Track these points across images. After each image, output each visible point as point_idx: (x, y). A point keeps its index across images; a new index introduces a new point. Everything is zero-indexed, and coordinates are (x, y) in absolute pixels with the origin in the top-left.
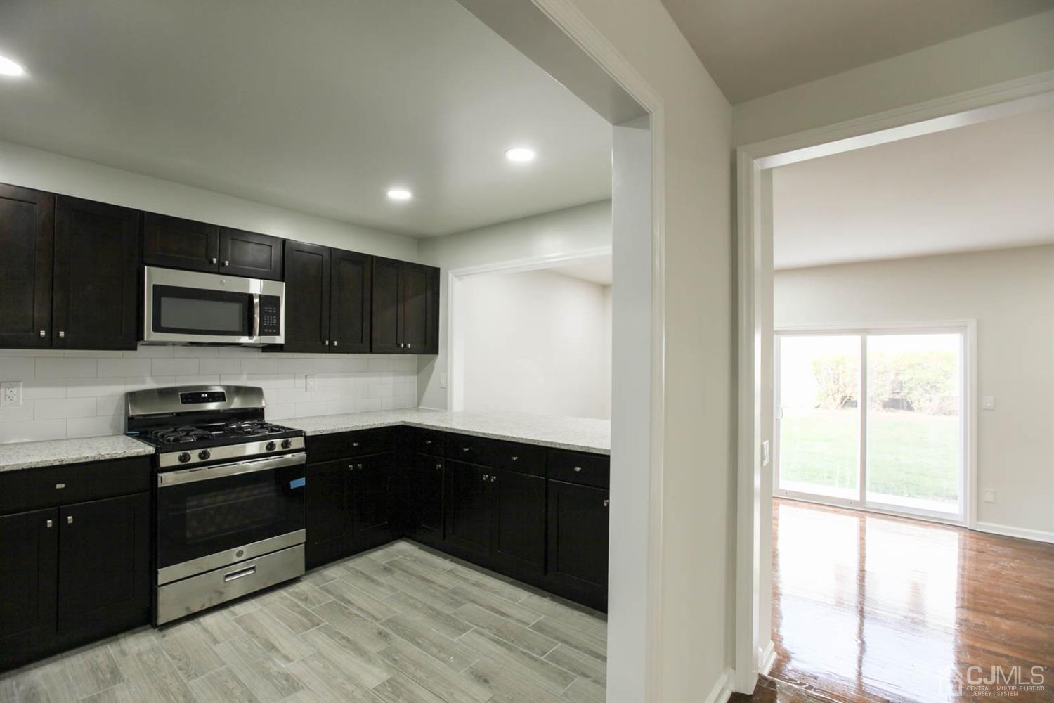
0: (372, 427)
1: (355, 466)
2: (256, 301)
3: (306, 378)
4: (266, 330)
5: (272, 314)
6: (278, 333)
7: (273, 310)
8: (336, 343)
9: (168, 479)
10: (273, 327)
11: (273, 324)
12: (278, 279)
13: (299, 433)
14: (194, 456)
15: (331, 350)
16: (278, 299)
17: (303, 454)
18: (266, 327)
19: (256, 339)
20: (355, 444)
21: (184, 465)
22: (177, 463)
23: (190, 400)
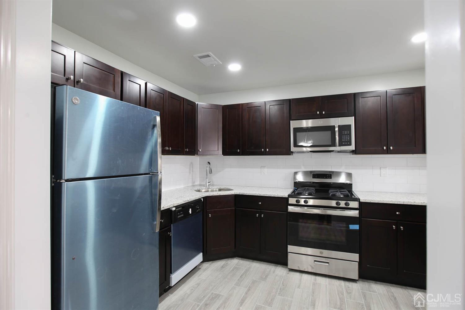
0: (412, 204)
1: (398, 228)
2: (337, 129)
3: (380, 169)
4: (344, 143)
5: (347, 134)
6: (350, 145)
7: (347, 132)
8: (391, 148)
9: (291, 209)
10: (347, 142)
11: (347, 139)
12: (352, 115)
13: (357, 200)
14: (302, 201)
15: (388, 152)
16: (350, 126)
17: (357, 212)
18: (344, 142)
19: (338, 148)
20: (397, 213)
21: (298, 205)
22: (295, 203)
23: (316, 177)
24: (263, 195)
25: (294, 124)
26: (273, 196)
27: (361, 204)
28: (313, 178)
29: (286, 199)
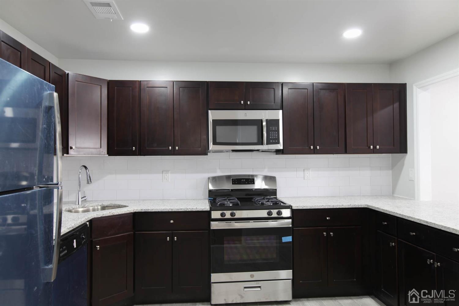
0: (341, 207)
1: (328, 234)
2: (264, 124)
3: (304, 171)
4: (271, 141)
5: (275, 131)
6: (278, 143)
7: (275, 128)
8: (318, 147)
9: (215, 225)
10: (275, 139)
11: (275, 137)
12: (279, 108)
13: (289, 207)
14: (228, 214)
15: (315, 152)
16: (278, 120)
17: (290, 220)
18: (271, 139)
19: (265, 147)
20: (328, 218)
21: (223, 219)
22: (219, 217)
23: (236, 183)
24: (176, 210)
25: (213, 115)
26: (190, 210)
27: (294, 211)
28: (233, 184)
29: (208, 213)
